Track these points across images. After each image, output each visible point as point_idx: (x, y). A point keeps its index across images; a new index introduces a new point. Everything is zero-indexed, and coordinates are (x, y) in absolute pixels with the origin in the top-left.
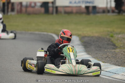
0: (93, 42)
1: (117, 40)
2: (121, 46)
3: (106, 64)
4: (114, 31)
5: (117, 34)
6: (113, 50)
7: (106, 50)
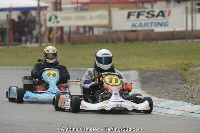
0: (157, 77)
1: (192, 74)
2: (193, 81)
3: (161, 99)
4: (191, 64)
5: (195, 66)
6: (180, 86)
7: (169, 86)
